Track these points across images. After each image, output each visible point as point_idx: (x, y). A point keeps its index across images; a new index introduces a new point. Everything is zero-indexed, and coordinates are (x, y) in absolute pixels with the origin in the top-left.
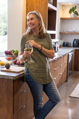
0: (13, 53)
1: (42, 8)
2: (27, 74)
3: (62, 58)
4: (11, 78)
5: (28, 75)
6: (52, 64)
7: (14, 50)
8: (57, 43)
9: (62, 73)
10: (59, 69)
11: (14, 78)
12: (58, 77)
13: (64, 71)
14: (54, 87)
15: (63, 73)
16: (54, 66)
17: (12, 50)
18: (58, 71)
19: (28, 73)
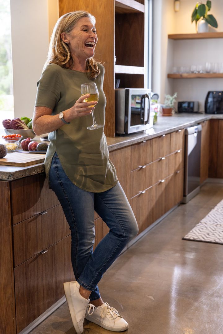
1: (100, 7)
2: (54, 165)
3: (165, 140)
5: (57, 168)
8: (147, 99)
9: (166, 180)
10: (154, 168)
11: (10, 176)
12: (154, 189)
13: (172, 174)
14: (120, 199)
15: (171, 179)
16: (139, 157)
17: (24, 119)
18: (154, 173)
19: (56, 163)
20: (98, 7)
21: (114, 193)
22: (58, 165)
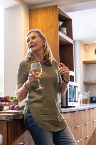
0: (10, 100)
1: (51, 38)
3: (87, 113)
4: (3, 118)
6: (70, 117)
7: (13, 97)
8: (76, 88)
9: (89, 136)
10: (83, 128)
11: (8, 117)
12: (83, 141)
13: (92, 134)
14: (69, 135)
15: (92, 137)
16: (75, 120)
17: (11, 97)
18: (83, 132)
20: (50, 39)
21: (65, 132)
22: (30, 114)
